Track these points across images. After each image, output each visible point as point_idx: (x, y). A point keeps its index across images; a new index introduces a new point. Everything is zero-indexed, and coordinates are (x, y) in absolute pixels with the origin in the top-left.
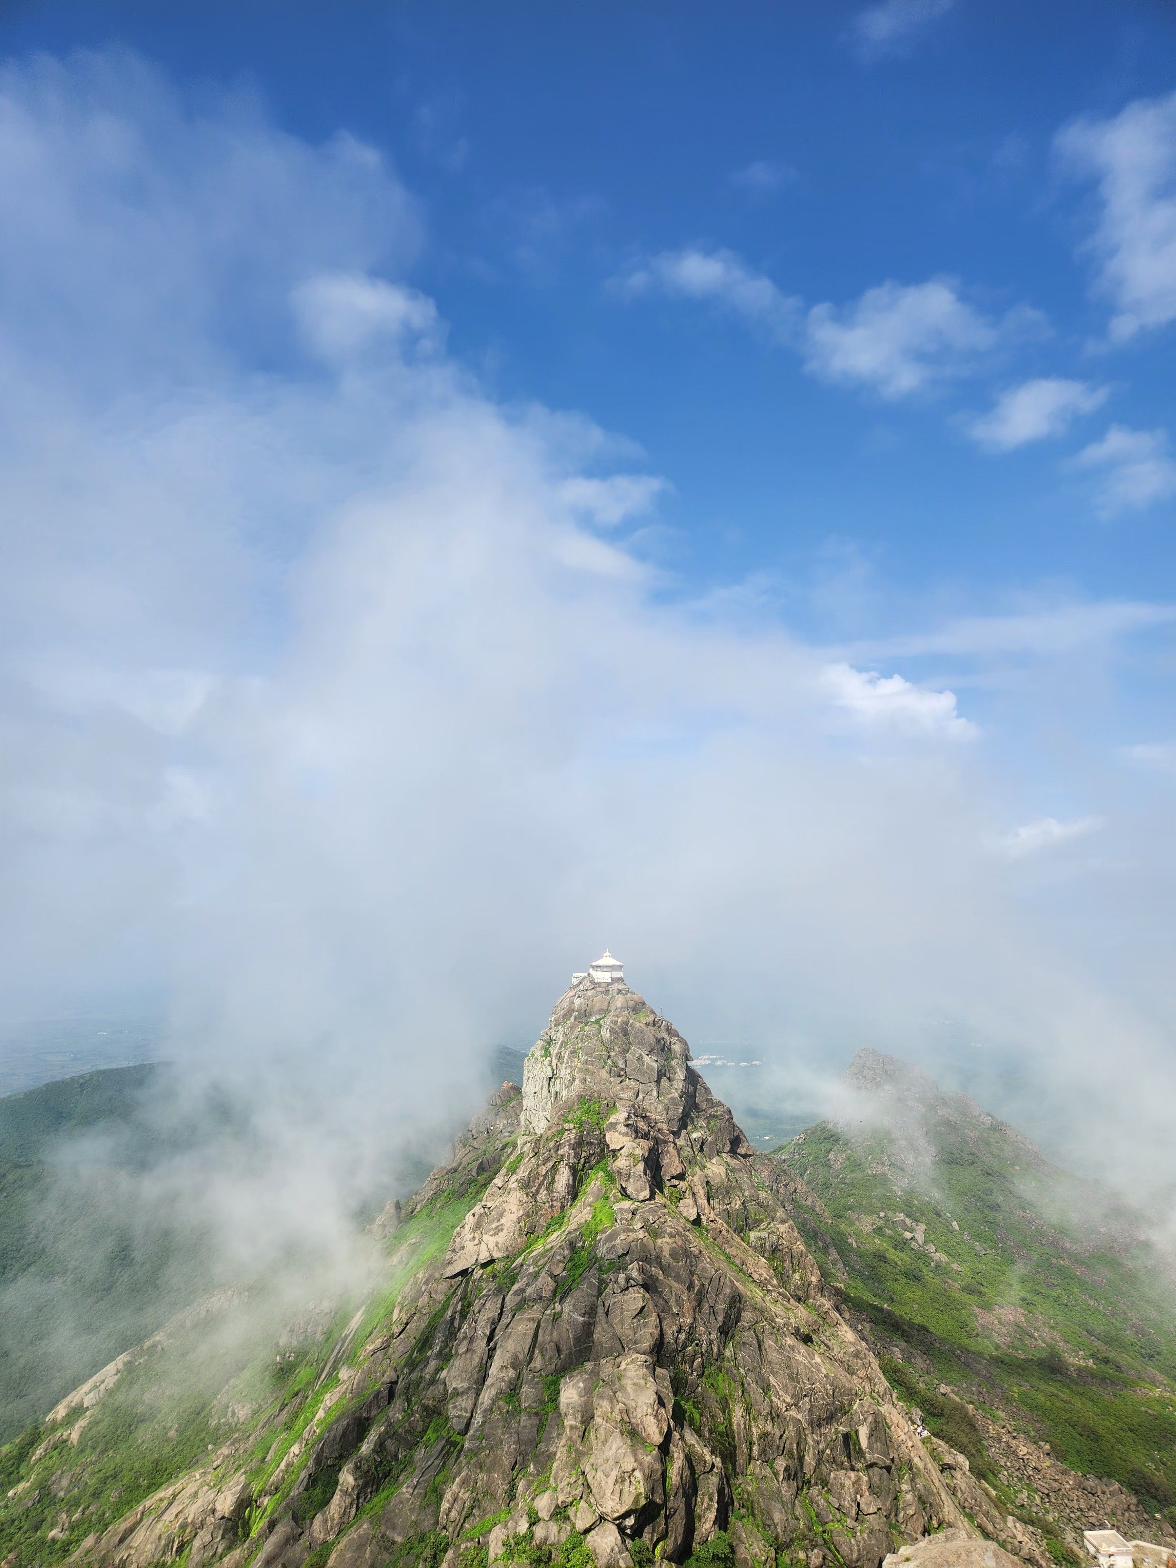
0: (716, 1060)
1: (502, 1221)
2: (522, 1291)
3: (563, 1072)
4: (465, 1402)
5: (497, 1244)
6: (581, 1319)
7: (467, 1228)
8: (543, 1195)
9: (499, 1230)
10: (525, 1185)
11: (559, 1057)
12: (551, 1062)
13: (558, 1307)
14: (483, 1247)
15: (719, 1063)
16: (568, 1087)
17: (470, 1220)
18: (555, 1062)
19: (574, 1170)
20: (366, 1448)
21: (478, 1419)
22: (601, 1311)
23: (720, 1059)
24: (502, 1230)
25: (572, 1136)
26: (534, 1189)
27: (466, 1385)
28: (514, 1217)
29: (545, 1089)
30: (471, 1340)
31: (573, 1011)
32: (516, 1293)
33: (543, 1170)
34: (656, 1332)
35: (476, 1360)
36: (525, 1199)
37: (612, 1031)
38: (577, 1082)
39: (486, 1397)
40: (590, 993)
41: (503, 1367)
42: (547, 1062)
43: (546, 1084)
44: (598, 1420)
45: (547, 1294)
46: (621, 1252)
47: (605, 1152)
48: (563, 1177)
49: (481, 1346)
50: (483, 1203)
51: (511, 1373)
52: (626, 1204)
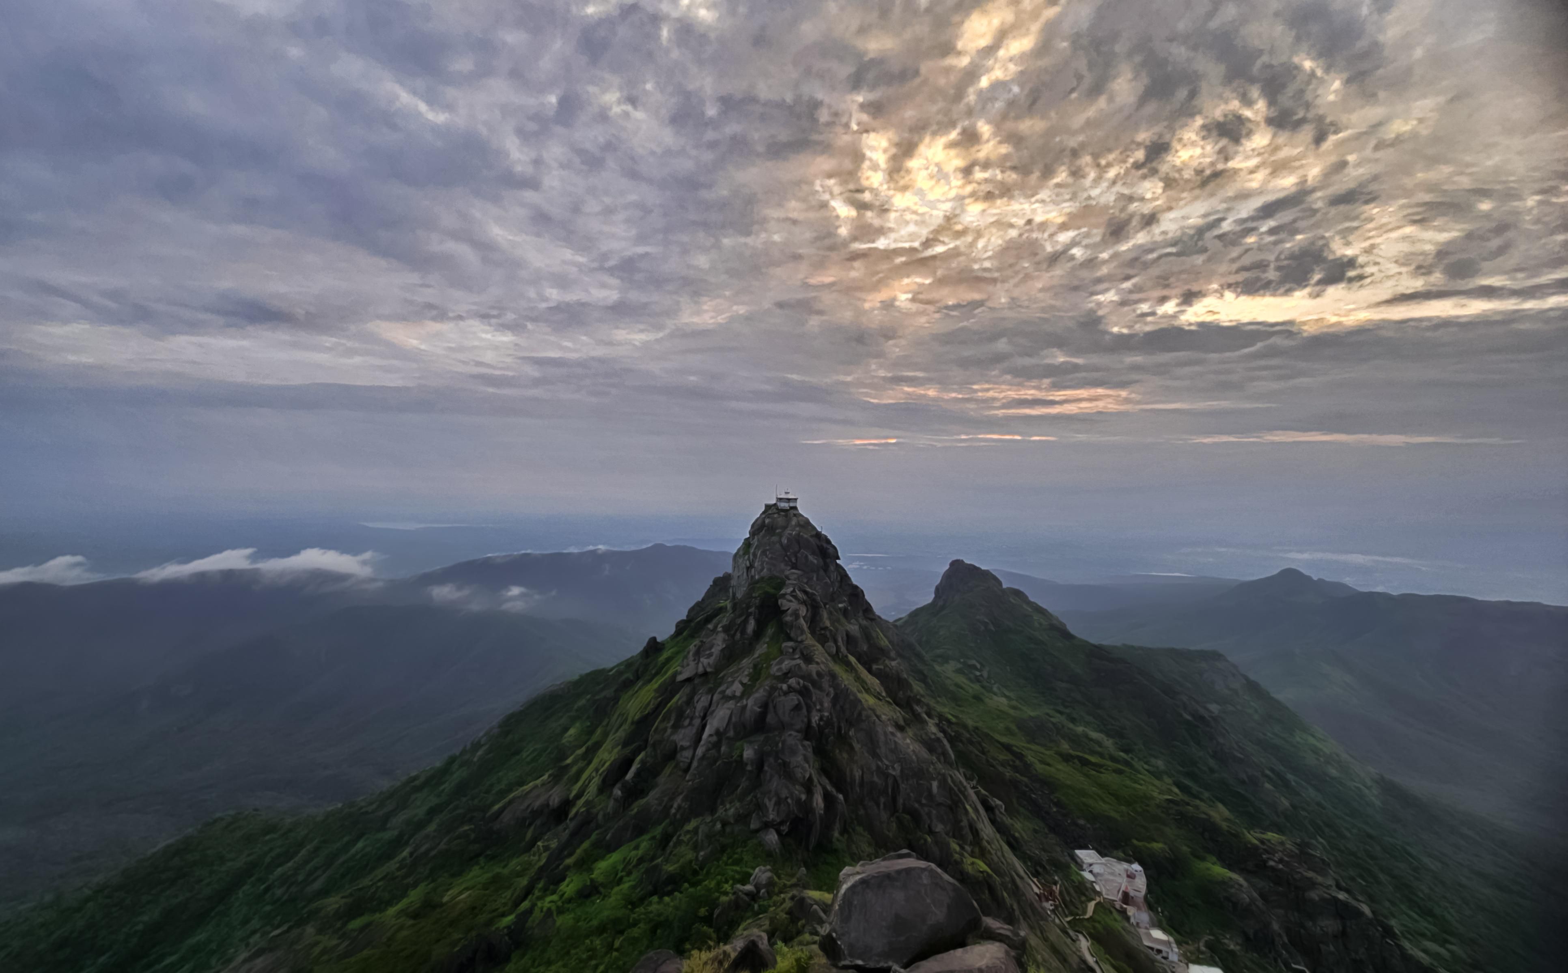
0: (863, 565)
1: (713, 650)
2: (724, 692)
3: (756, 564)
4: (688, 754)
5: (709, 663)
6: (759, 710)
7: (691, 654)
8: (738, 636)
9: (710, 655)
10: (726, 629)
11: (755, 555)
12: (749, 557)
13: (745, 702)
14: (700, 665)
15: (865, 567)
16: (759, 573)
17: (692, 648)
18: (751, 557)
19: (758, 622)
20: (630, 776)
21: (695, 764)
22: (771, 706)
23: (866, 565)
24: (712, 656)
25: (757, 601)
26: (732, 632)
27: (688, 744)
28: (720, 648)
29: (745, 574)
30: (692, 719)
31: (765, 526)
32: (720, 693)
33: (739, 621)
34: (806, 720)
35: (694, 731)
36: (727, 638)
37: (788, 539)
38: (765, 570)
39: (700, 751)
40: (776, 516)
41: (711, 735)
42: (747, 557)
43: (745, 570)
44: (766, 768)
45: (738, 694)
46: (785, 671)
47: (778, 612)
48: (751, 626)
49: (697, 722)
50: (701, 639)
51: (715, 739)
52: (791, 644)
